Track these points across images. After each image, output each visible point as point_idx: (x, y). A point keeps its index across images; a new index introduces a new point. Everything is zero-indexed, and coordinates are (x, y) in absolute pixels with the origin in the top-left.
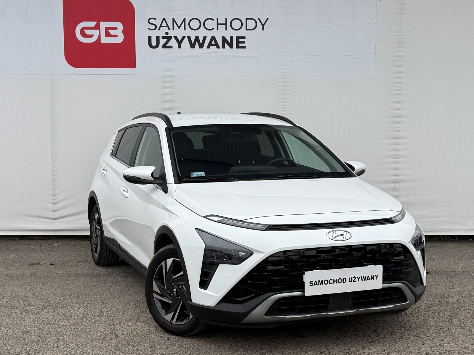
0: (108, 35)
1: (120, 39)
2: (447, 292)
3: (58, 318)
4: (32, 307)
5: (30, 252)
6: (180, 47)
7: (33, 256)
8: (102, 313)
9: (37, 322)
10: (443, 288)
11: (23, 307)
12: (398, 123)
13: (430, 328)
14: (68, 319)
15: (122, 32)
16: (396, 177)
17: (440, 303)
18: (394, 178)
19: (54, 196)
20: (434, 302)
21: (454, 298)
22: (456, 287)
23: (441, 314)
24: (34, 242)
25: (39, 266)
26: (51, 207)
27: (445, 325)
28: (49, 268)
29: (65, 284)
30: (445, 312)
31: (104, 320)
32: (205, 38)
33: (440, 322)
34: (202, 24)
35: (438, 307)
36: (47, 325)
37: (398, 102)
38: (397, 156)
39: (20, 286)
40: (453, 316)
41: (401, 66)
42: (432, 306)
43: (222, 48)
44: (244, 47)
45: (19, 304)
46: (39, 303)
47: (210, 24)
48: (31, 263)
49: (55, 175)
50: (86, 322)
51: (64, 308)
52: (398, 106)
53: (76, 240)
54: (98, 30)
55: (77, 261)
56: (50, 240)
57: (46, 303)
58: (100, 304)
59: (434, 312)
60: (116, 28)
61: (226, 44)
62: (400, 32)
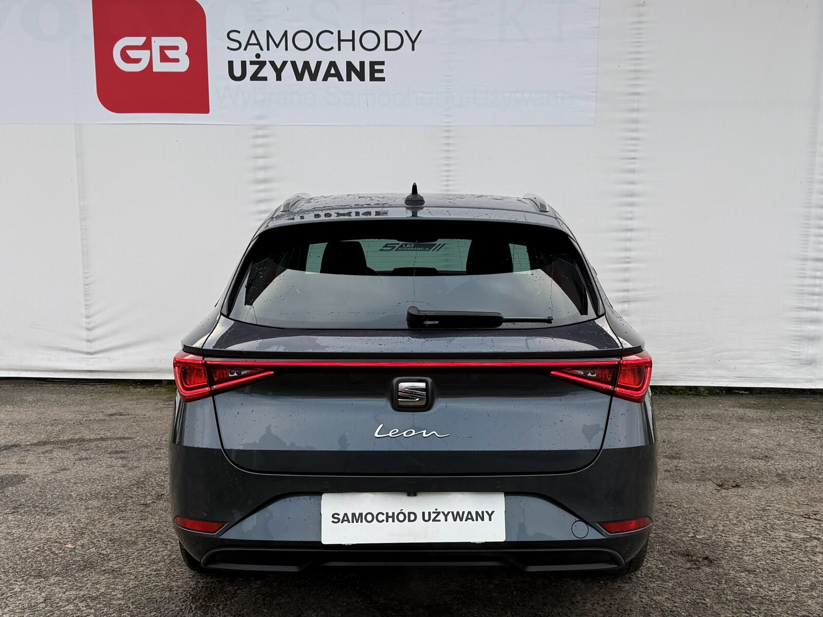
0: (164, 58)
1: (183, 65)
6: (279, 78)
12: (631, 204)
15: (187, 54)
16: (626, 294)
18: (621, 294)
32: (319, 64)
34: (315, 41)
37: (632, 171)
38: (627, 260)
41: (637, 110)
43: (347, 80)
44: (383, 79)
47: (327, 41)
52: (631, 176)
54: (149, 51)
60: (176, 48)
61: (353, 74)
62: (638, 52)
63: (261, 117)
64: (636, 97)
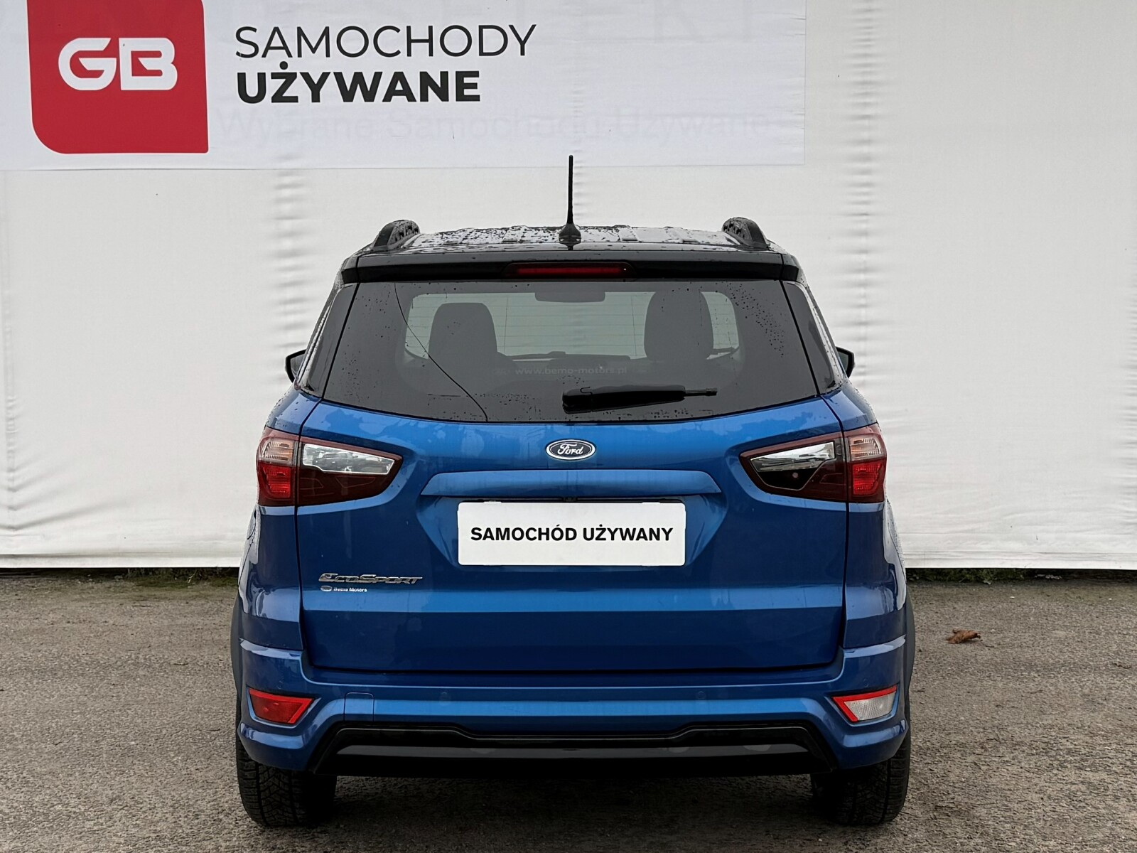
0: (138, 70)
1: (168, 80)
6: (316, 98)
12: (864, 284)
15: (173, 63)
32: (378, 76)
34: (371, 42)
37: (865, 233)
38: (862, 370)
41: (868, 142)
43: (421, 101)
44: (476, 98)
47: (390, 41)
52: (863, 242)
54: (115, 59)
60: (157, 54)
61: (430, 91)
62: (866, 55)
63: (288, 157)
64: (866, 122)
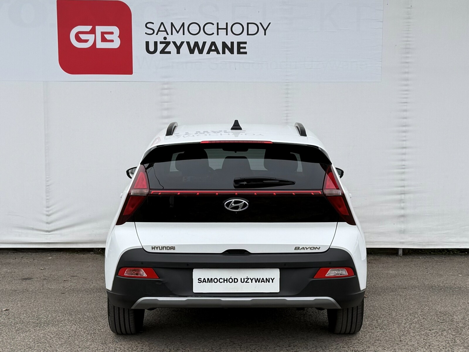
0: (104, 40)
1: (116, 44)
2: (452, 310)
3: (49, 336)
4: (23, 325)
5: (23, 266)
6: (178, 52)
7: (26, 270)
8: (95, 331)
9: (27, 341)
10: (449, 306)
11: (13, 324)
12: (405, 132)
13: (432, 348)
14: (59, 337)
15: (118, 37)
16: (403, 189)
17: (445, 321)
18: (400, 189)
19: (48, 207)
20: (438, 320)
21: (459, 316)
22: (462, 305)
23: (445, 333)
24: (27, 255)
25: (31, 281)
26: (45, 218)
27: (448, 345)
28: (42, 283)
29: (57, 300)
30: (449, 331)
31: (97, 338)
32: (204, 43)
33: (443, 341)
34: (202, 29)
35: (441, 326)
36: (37, 343)
37: (405, 111)
38: (403, 167)
39: (12, 302)
40: (457, 335)
41: (408, 73)
42: (436, 324)
43: (222, 54)
44: (246, 53)
45: (10, 321)
46: (30, 321)
47: (209, 29)
48: (24, 278)
49: (48, 186)
50: (78, 340)
51: (55, 325)
52: (405, 114)
53: (70, 253)
54: (94, 35)
55: (71, 276)
56: (44, 253)
57: (38, 320)
58: (93, 321)
59: (438, 331)
60: (112, 33)
61: (226, 50)
62: (407, 37)
63: (166, 77)
64: (407, 65)
